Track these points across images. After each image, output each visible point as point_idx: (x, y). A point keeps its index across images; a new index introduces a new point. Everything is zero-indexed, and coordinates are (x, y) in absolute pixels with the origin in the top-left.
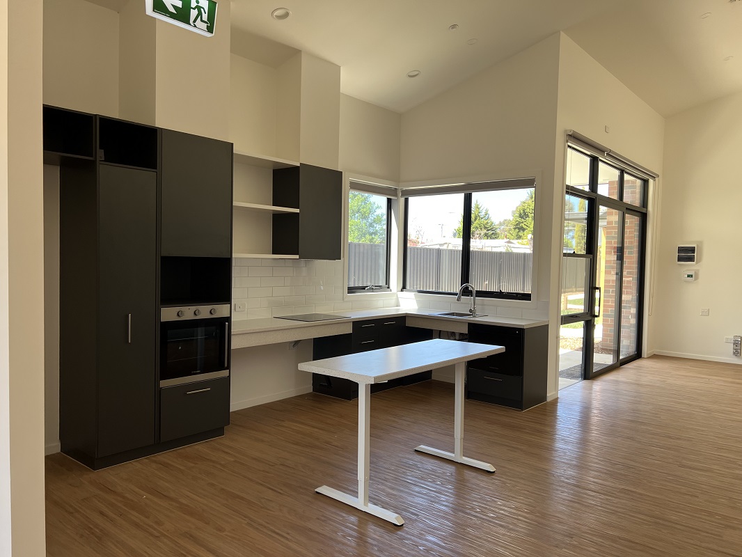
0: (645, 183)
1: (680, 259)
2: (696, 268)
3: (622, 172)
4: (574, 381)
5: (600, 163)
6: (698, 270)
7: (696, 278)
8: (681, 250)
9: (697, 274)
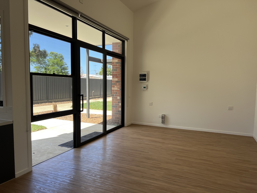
0: (123, 42)
1: (141, 80)
2: (147, 84)
3: (104, 33)
4: (69, 149)
5: (78, 21)
6: (148, 85)
7: (147, 89)
8: (141, 75)
9: (147, 86)
